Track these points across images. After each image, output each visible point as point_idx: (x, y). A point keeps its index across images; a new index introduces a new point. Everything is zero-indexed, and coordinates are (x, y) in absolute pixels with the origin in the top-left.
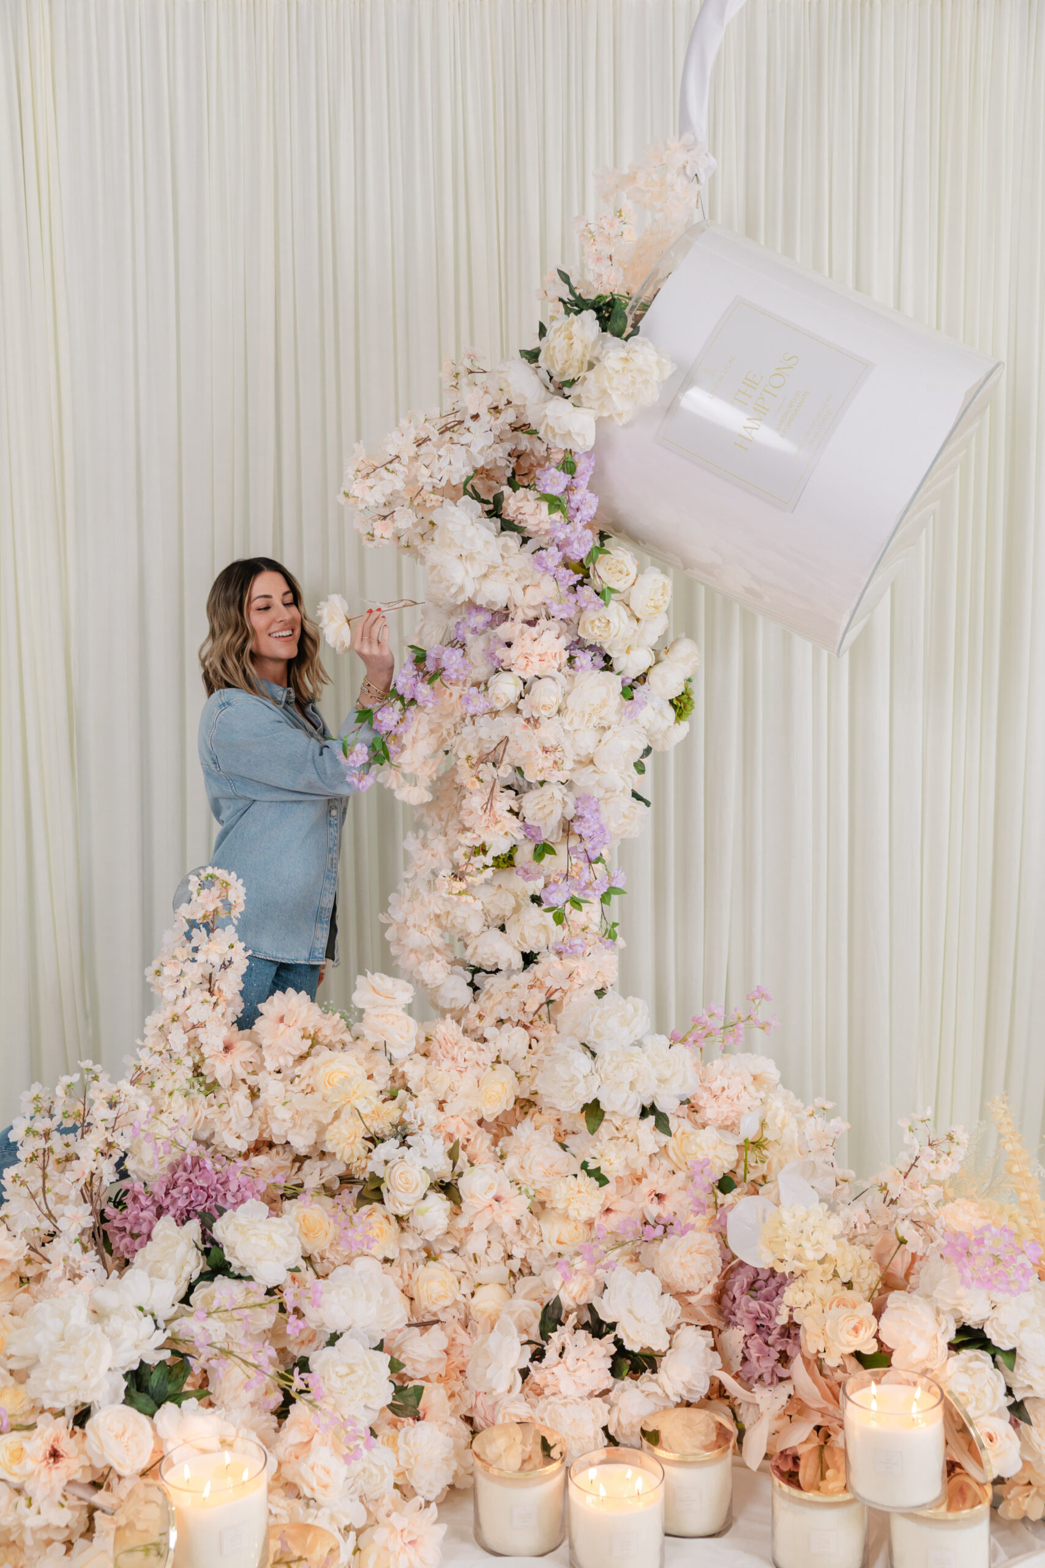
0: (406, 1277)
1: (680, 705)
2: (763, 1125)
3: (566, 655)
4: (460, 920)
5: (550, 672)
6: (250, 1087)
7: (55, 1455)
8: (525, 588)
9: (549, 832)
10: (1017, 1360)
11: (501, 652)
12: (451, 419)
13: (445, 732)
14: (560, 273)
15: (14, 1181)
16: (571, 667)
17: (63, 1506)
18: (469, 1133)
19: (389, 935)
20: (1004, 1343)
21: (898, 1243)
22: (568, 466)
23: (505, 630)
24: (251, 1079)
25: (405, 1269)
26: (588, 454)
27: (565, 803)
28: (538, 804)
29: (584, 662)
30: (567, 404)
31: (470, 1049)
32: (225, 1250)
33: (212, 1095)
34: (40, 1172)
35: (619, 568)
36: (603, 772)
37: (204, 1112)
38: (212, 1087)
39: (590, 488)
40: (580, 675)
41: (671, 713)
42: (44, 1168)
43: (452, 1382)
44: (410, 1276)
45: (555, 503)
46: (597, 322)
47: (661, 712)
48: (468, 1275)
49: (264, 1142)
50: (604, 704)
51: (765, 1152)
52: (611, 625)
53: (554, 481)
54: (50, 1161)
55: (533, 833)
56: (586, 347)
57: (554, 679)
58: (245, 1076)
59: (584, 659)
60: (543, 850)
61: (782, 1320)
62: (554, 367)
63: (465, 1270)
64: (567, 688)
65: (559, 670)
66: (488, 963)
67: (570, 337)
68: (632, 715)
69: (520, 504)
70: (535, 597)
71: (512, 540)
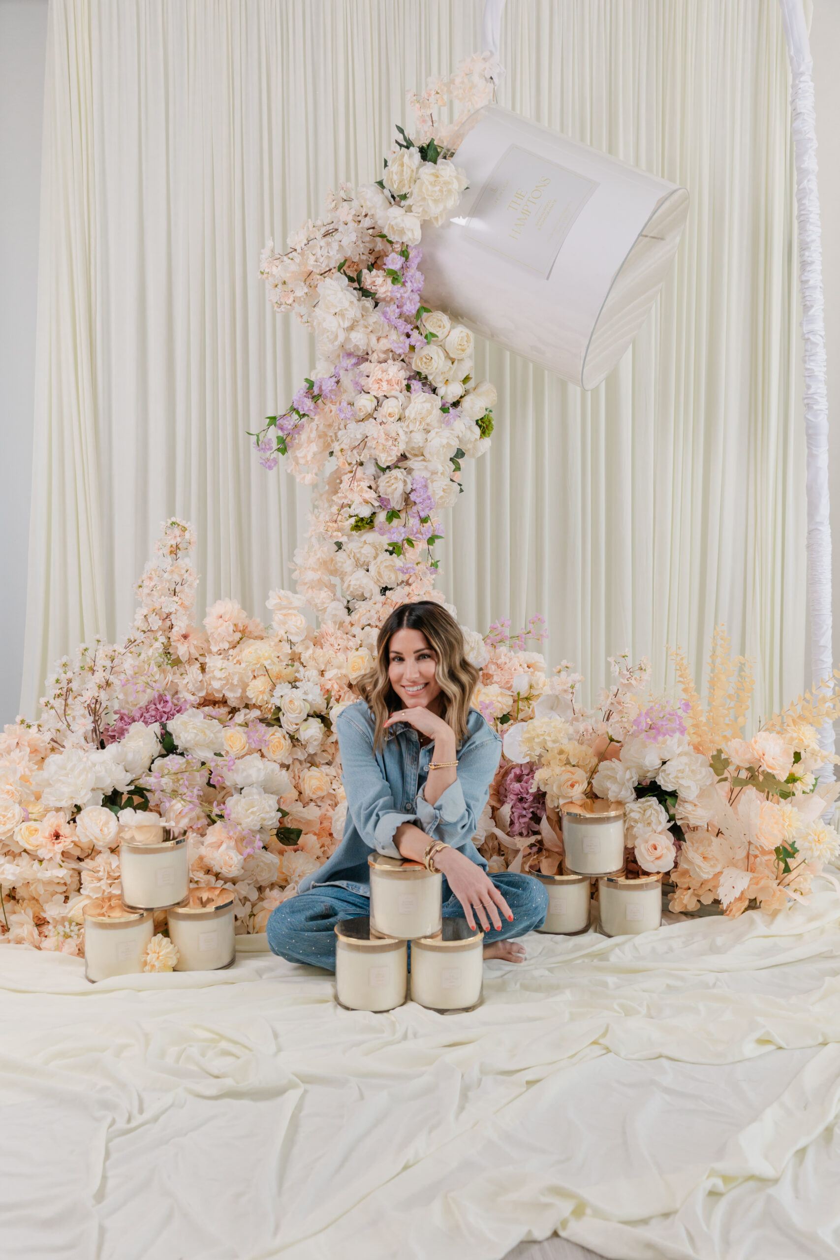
0: (297, 778)
1: (484, 426)
2: (531, 687)
3: (405, 382)
4: (340, 564)
5: (394, 393)
6: (201, 664)
7: (57, 836)
8: (378, 340)
9: (396, 503)
10: (678, 801)
11: (363, 381)
12: (331, 227)
13: (329, 439)
14: (398, 127)
15: (46, 705)
16: (408, 391)
17: (61, 866)
18: (339, 691)
19: (295, 576)
20: (668, 787)
21: (609, 741)
22: (404, 254)
23: (365, 366)
24: (201, 659)
25: (296, 772)
26: (416, 247)
27: (405, 481)
28: (388, 482)
29: (417, 388)
30: (402, 211)
31: (342, 638)
32: (174, 737)
33: (176, 667)
34: (63, 702)
35: (439, 323)
36: (429, 461)
37: (170, 677)
38: (177, 662)
39: (419, 268)
40: (414, 396)
41: (478, 431)
42: (66, 700)
43: (324, 838)
44: (299, 777)
45: (395, 277)
46: (419, 154)
47: (470, 428)
48: (337, 778)
49: (210, 700)
50: (430, 413)
51: (530, 702)
52: (433, 360)
53: (394, 262)
54: (70, 696)
55: (385, 503)
56: (412, 171)
57: (396, 398)
58: (197, 656)
59: (416, 385)
60: (393, 515)
61: (533, 790)
62: (393, 187)
63: (335, 775)
64: (405, 404)
65: (401, 392)
66: (358, 593)
67: (402, 165)
68: (448, 424)
69: (374, 279)
70: (385, 344)
71: (369, 303)
